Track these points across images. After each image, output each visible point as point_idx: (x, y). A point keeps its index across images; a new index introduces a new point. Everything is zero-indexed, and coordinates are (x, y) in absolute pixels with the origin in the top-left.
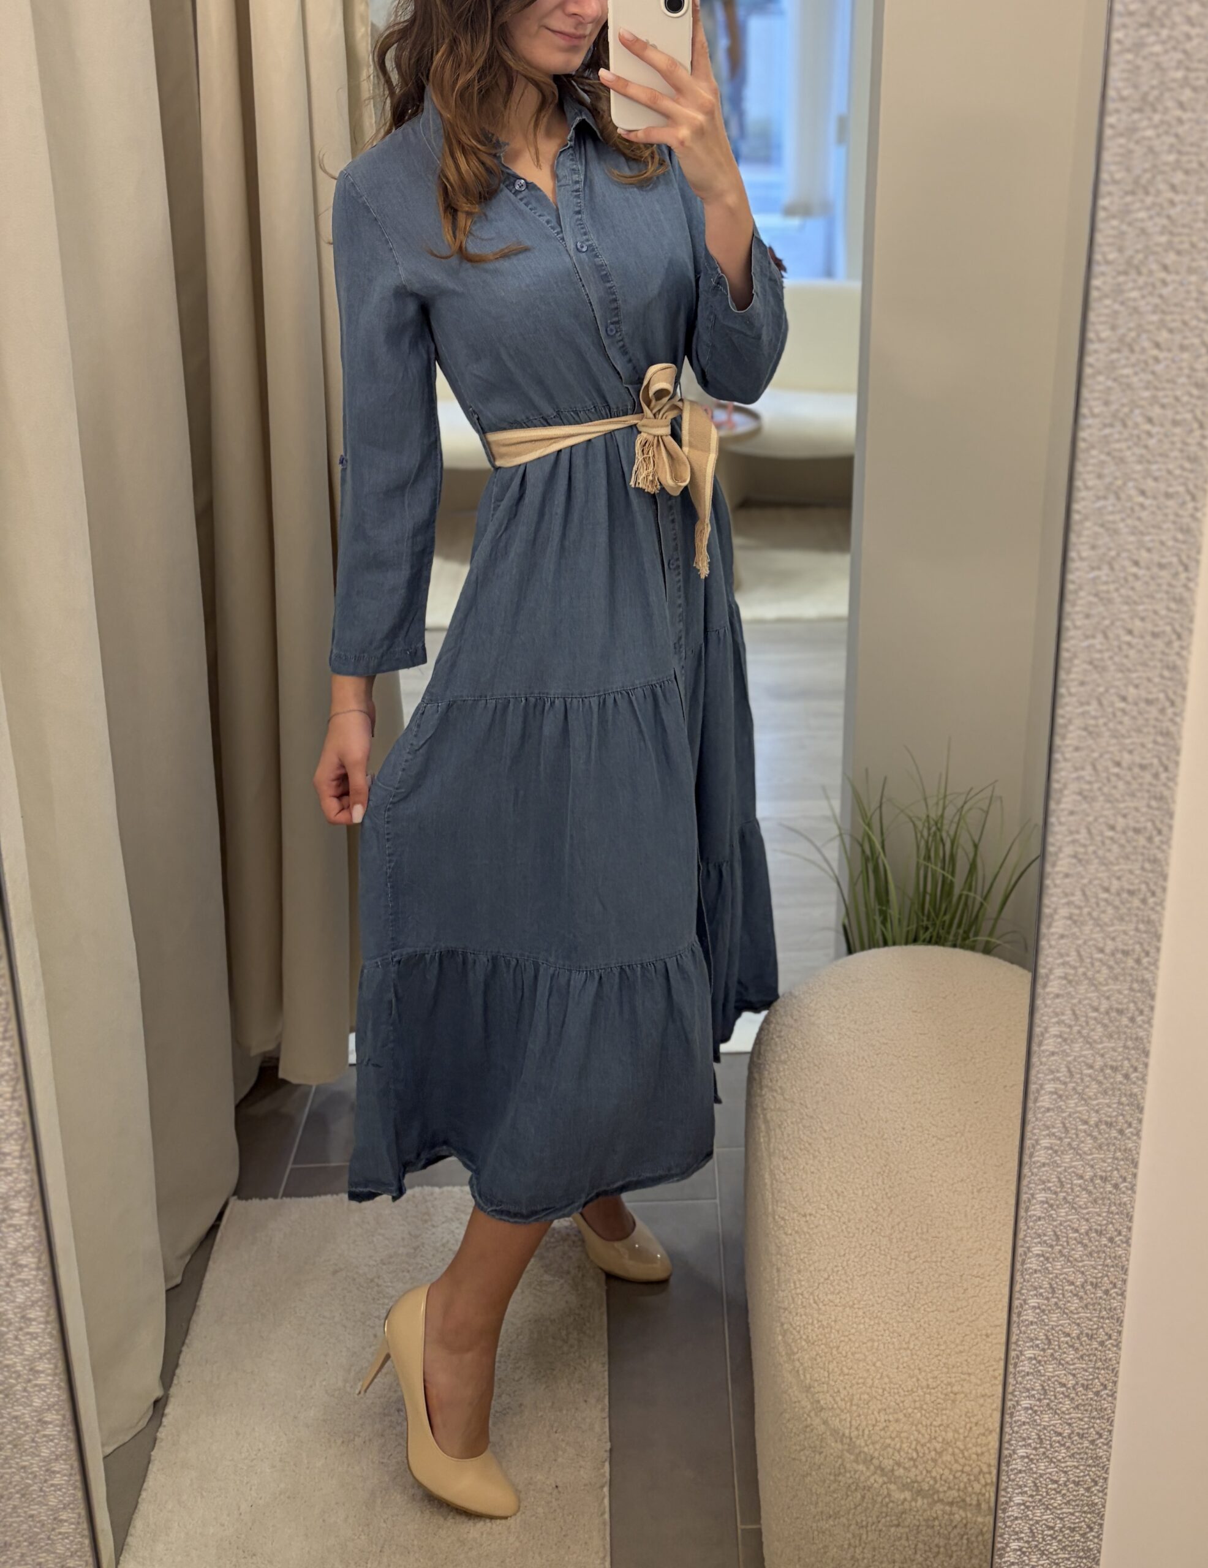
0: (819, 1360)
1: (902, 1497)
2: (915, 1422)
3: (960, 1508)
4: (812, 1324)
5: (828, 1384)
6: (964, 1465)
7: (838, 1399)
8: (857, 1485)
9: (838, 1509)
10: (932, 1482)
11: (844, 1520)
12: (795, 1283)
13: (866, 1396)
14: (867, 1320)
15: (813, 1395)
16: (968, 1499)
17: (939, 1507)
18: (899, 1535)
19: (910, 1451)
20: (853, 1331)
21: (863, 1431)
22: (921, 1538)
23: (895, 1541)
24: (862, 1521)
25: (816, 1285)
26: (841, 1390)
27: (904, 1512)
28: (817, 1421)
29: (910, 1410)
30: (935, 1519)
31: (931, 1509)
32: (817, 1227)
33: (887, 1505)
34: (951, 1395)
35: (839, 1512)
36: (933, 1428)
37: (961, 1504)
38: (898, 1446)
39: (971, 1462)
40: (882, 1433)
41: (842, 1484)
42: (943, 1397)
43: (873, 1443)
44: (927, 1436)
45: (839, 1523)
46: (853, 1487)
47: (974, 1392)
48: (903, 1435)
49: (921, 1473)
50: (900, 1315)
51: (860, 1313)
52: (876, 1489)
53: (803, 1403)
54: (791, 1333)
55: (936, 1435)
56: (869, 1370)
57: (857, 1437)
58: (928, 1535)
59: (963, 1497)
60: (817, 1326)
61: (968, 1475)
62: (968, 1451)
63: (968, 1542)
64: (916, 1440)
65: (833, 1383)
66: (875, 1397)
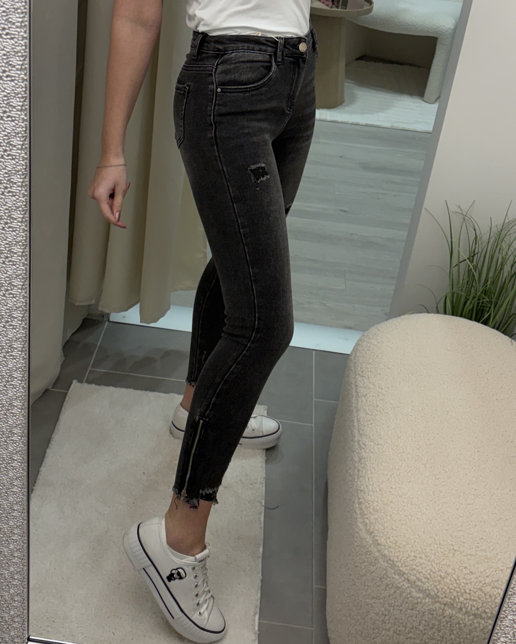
0: (379, 520)
1: (418, 595)
2: (431, 560)
3: (450, 608)
4: (377, 501)
5: (383, 533)
6: (456, 588)
7: (388, 541)
8: (393, 585)
9: (379, 595)
10: (436, 592)
11: (382, 601)
12: (369, 479)
13: (405, 543)
14: (409, 505)
15: (374, 537)
16: (455, 605)
17: (438, 604)
18: (412, 615)
19: (426, 574)
20: (401, 509)
21: (401, 559)
22: (424, 618)
23: (409, 617)
24: (392, 603)
25: (381, 482)
26: (391, 537)
27: (417, 603)
28: (374, 549)
29: (429, 554)
30: (434, 610)
31: (433, 605)
32: (384, 452)
33: (408, 598)
34: (453, 551)
35: (379, 596)
36: (441, 566)
37: (451, 606)
38: (420, 570)
39: (460, 586)
40: (411, 562)
41: (384, 583)
42: (448, 551)
43: (405, 566)
44: (437, 569)
45: (378, 602)
46: (390, 586)
47: (465, 552)
48: (423, 565)
49: (431, 586)
50: (428, 505)
51: (406, 501)
52: (403, 589)
53: (367, 539)
54: (364, 504)
55: (442, 569)
56: (407, 530)
57: (397, 562)
58: (429, 618)
59: (453, 603)
60: (380, 503)
61: (457, 592)
62: (459, 580)
63: (450, 627)
64: (430, 569)
65: (386, 533)
66: (409, 544)
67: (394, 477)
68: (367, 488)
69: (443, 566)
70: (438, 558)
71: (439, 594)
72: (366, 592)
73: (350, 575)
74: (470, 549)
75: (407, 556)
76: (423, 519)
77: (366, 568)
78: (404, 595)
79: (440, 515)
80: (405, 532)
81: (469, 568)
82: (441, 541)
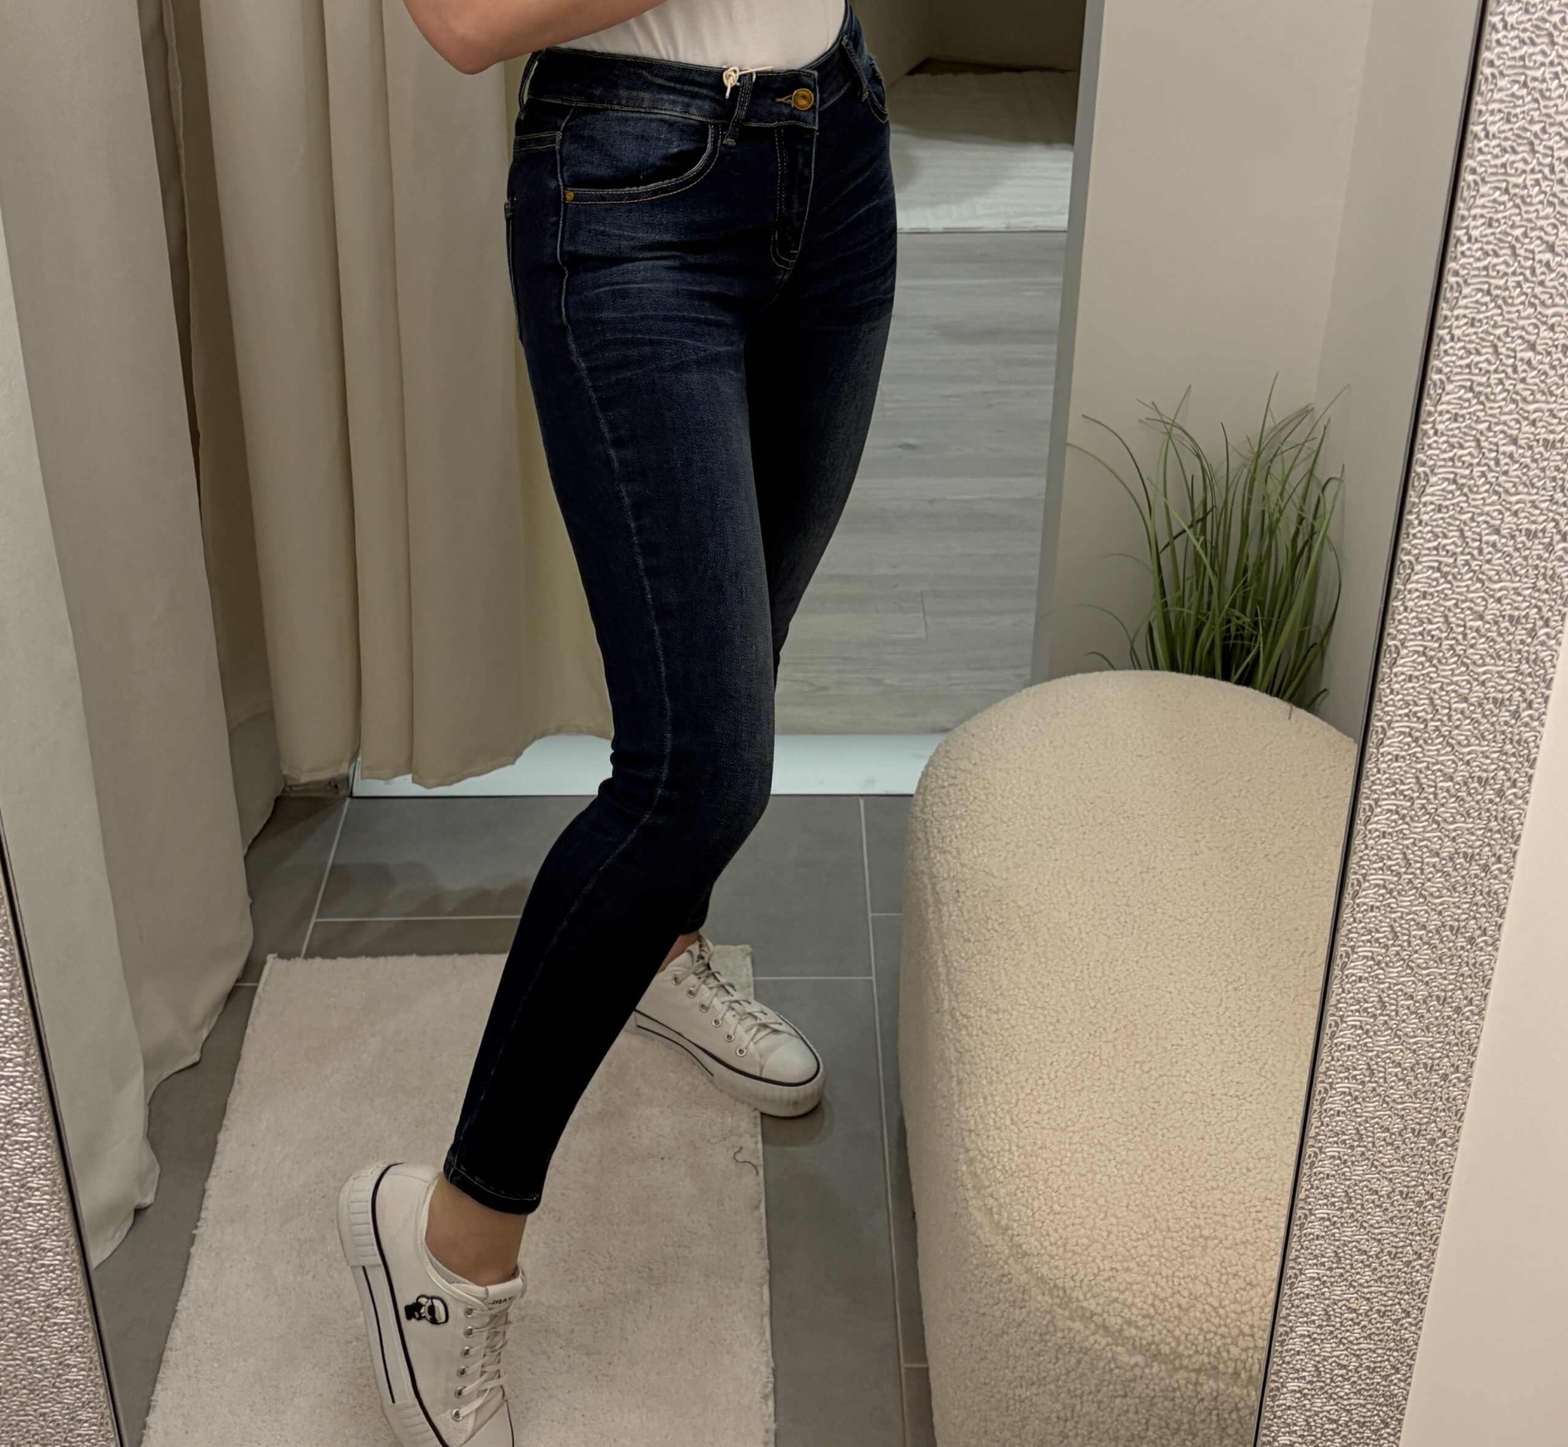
0: (1020, 1195)
1: (1133, 1361)
2: (1153, 1271)
3: (1210, 1377)
4: (1010, 1151)
5: (1032, 1226)
6: (1220, 1326)
7: (1047, 1244)
8: (1072, 1347)
9: (1043, 1374)
10: (1173, 1344)
11: (1053, 1387)
12: (985, 1098)
13: (1085, 1241)
14: (1086, 1147)
15: (1012, 1238)
16: (1221, 1366)
17: (1181, 1375)
18: (1125, 1408)
19: (1145, 1306)
20: (1067, 1160)
21: (1082, 1281)
22: (1156, 1410)
23: (1119, 1415)
24: (1076, 1389)
25: (1014, 1101)
26: (1051, 1232)
27: (1134, 1380)
28: (1016, 1269)
29: (1145, 1258)
30: (1174, 1390)
31: (1171, 1377)
32: (1013, 1027)
33: (1111, 1370)
34: (1201, 1240)
35: (1044, 1378)
36: (1176, 1280)
37: (1211, 1372)
38: (1130, 1301)
39: (1229, 1320)
40: (1107, 1284)
41: (1050, 1344)
42: (1189, 1242)
43: (1094, 1297)
44: (1169, 1291)
45: (1044, 1392)
46: (1067, 1350)
47: (1230, 1237)
48: (1135, 1287)
49: (1160, 1333)
50: (1129, 1141)
51: (1076, 1138)
52: (1096, 1351)
53: (997, 1247)
54: (981, 1162)
55: (1180, 1288)
56: (1088, 1208)
57: (1073, 1289)
58: (1166, 1408)
59: (1215, 1364)
60: (1016, 1154)
61: (1223, 1337)
62: (1224, 1308)
63: (1219, 1419)
64: (1153, 1294)
65: (1039, 1224)
66: (1097, 1241)
67: (1044, 1085)
68: (983, 1122)
69: (1182, 1281)
70: (1168, 1264)
71: (1181, 1349)
72: (1013, 1372)
73: (973, 1336)
74: (1241, 1229)
75: (1096, 1271)
76: (1122, 1176)
77: (1005, 1314)
78: (1101, 1364)
79: (1163, 1160)
80: (1085, 1214)
81: (1243, 1274)
82: (1171, 1222)
